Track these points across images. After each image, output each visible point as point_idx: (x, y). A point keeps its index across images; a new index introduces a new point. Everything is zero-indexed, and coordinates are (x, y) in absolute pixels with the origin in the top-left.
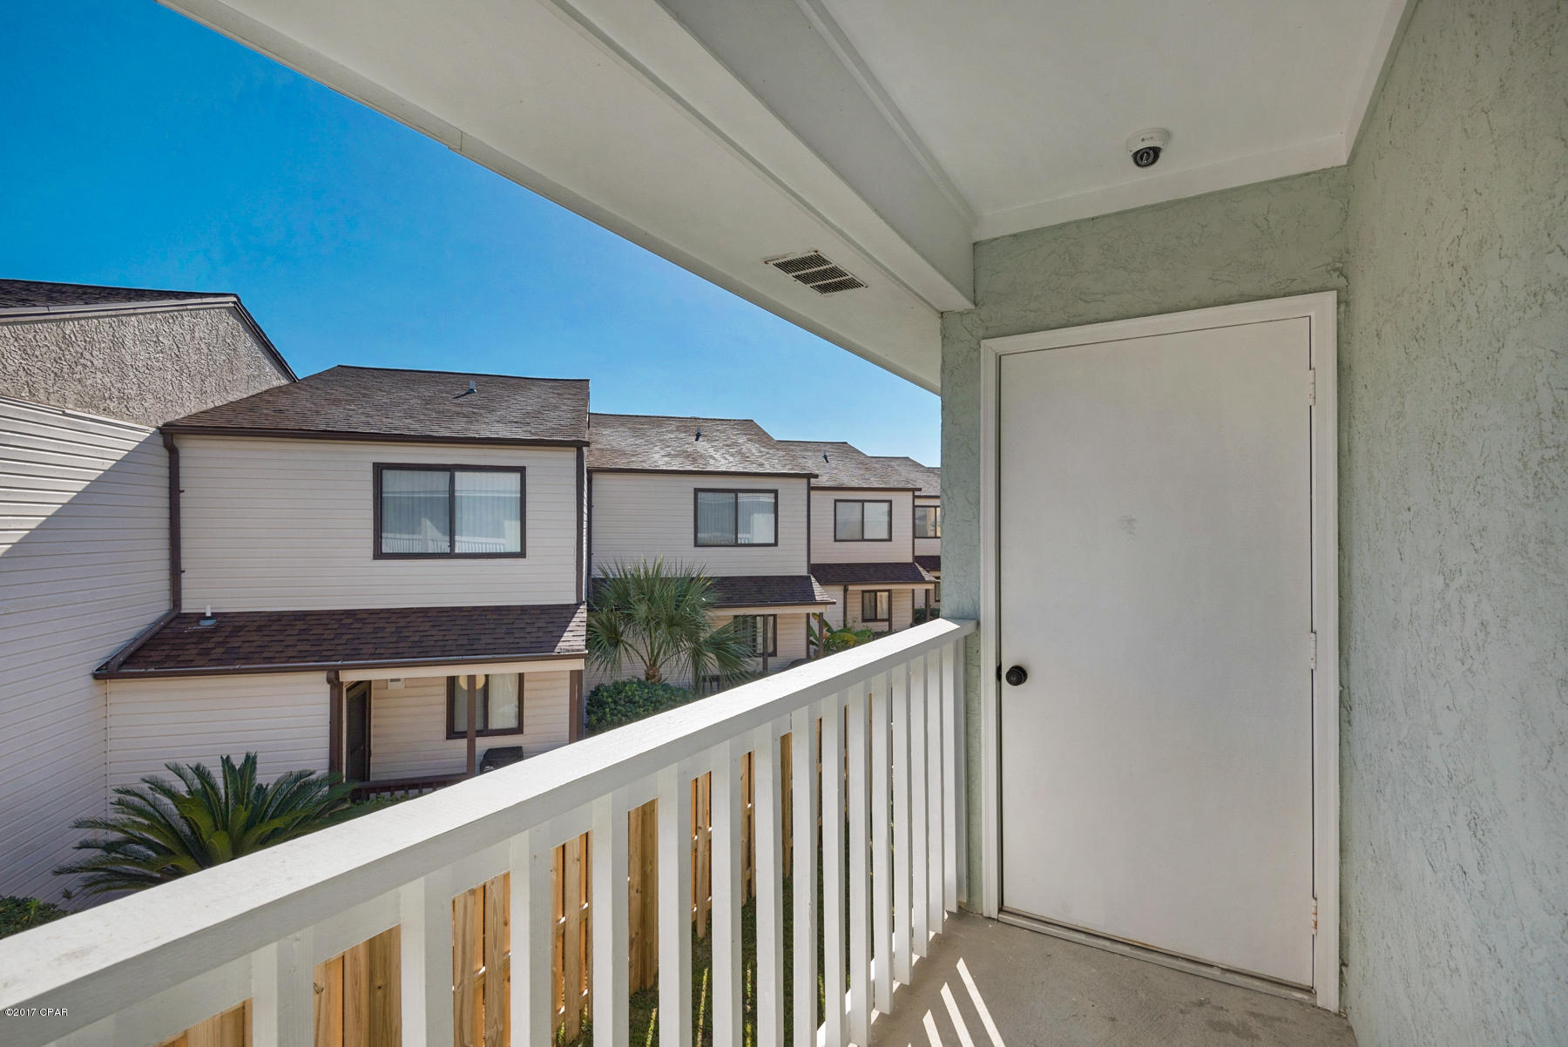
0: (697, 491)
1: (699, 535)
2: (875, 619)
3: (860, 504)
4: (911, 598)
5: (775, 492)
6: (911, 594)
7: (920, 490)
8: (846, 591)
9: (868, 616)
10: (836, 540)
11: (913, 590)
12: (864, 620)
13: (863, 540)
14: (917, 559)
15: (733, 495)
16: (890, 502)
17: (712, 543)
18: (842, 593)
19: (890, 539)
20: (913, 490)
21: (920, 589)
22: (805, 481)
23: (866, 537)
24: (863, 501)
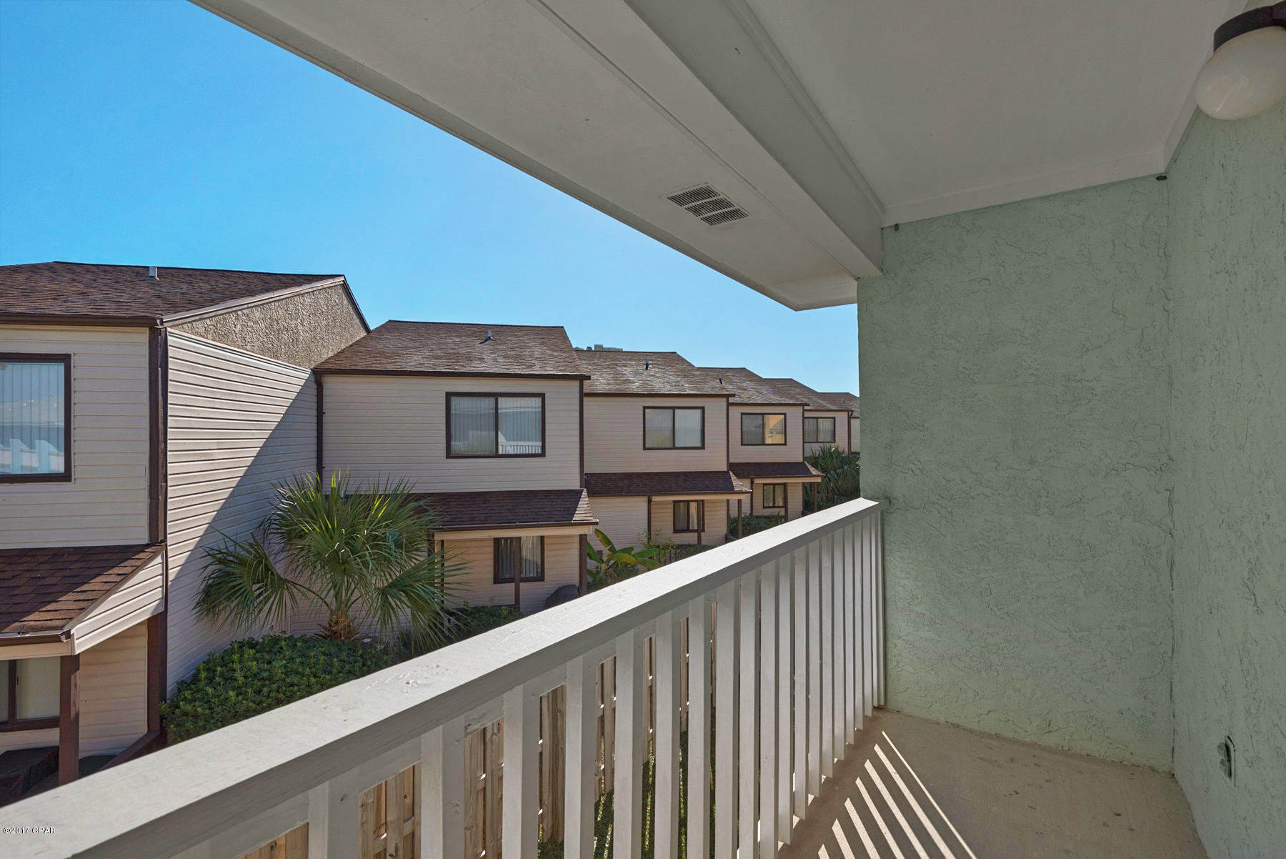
0: (449, 395)
1: (453, 443)
2: (688, 530)
3: (671, 411)
4: (726, 508)
5: (542, 396)
6: (725, 504)
7: (733, 395)
8: (650, 502)
9: (679, 527)
10: (645, 448)
11: (728, 500)
12: (676, 531)
13: (674, 448)
14: (732, 466)
15: (492, 400)
16: (703, 408)
17: (470, 453)
18: (646, 504)
19: (703, 447)
20: (727, 396)
21: (734, 498)
22: (577, 383)
23: (677, 445)
24: (674, 408)
